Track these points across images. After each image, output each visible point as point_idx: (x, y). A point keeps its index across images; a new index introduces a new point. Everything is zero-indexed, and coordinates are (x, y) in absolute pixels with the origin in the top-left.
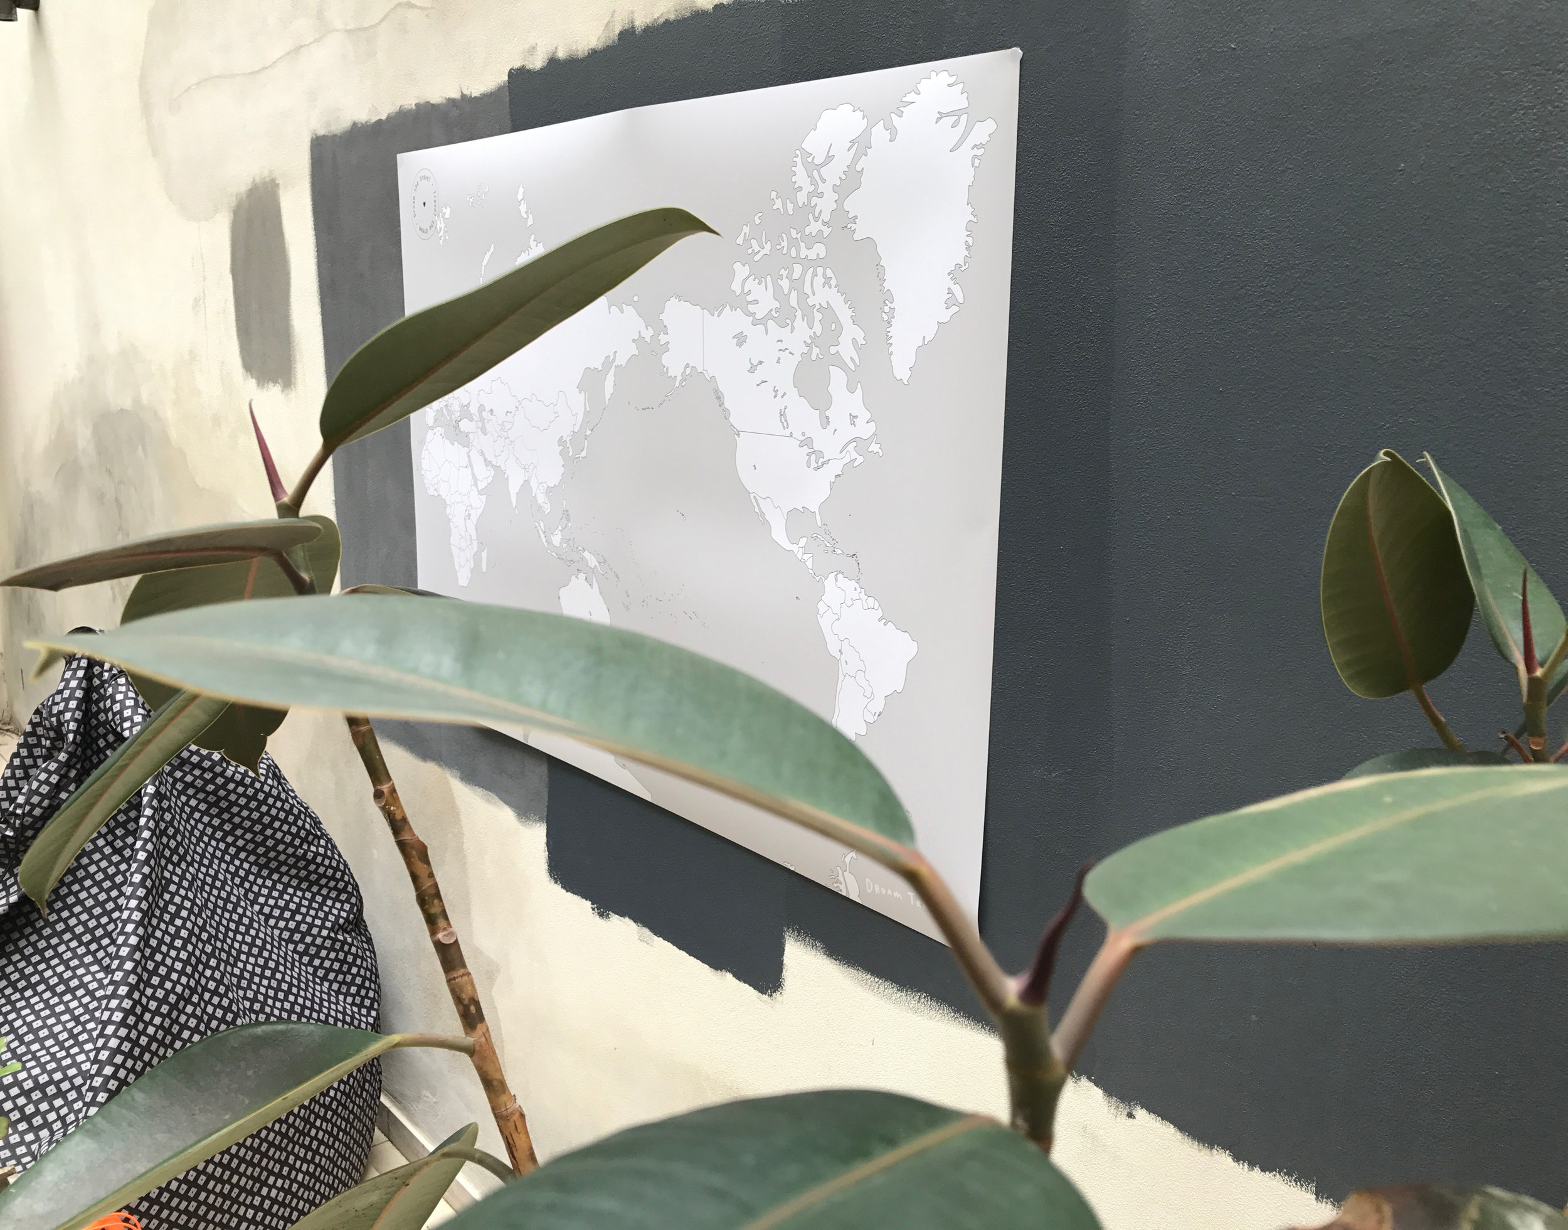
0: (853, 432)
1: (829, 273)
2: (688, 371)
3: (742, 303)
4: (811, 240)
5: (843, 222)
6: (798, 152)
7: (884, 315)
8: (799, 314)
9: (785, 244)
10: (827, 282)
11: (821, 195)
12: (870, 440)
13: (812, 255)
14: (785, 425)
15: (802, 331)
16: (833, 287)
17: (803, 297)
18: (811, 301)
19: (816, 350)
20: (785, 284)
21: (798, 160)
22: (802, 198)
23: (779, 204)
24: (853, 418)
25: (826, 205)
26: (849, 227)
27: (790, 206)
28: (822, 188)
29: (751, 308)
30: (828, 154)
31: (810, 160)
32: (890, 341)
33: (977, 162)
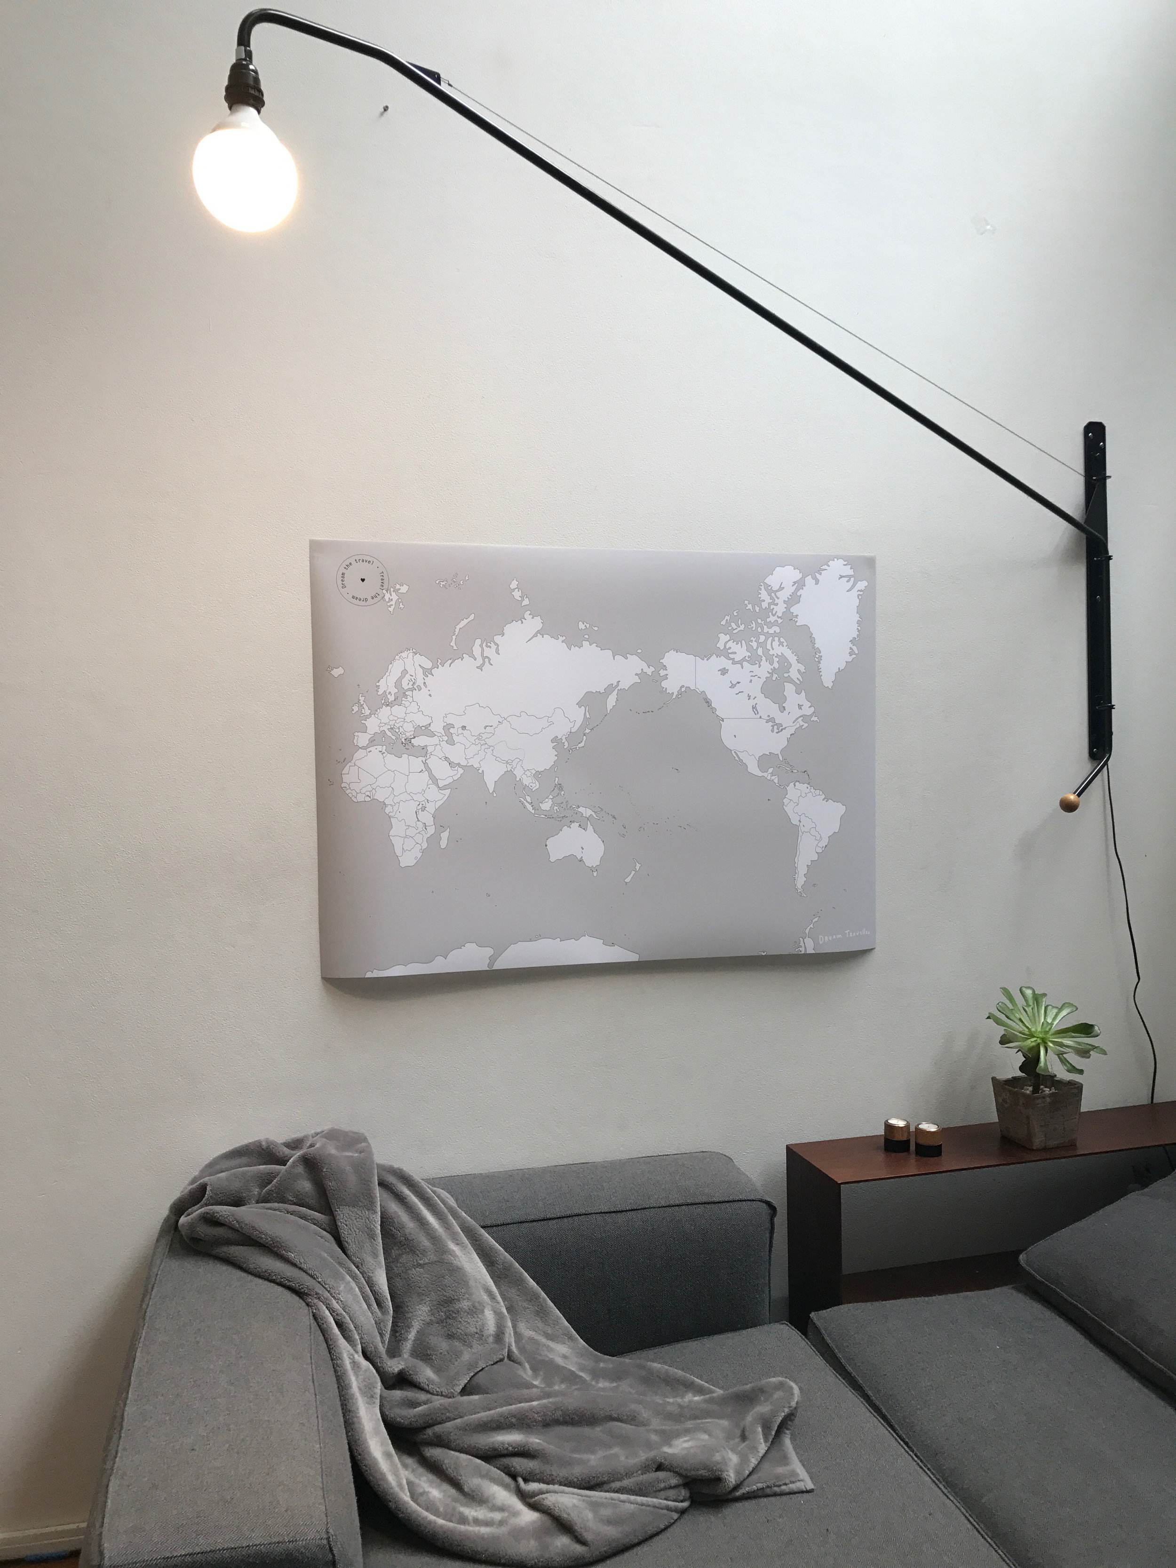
0: (800, 713)
1: (782, 640)
2: (683, 689)
3: (725, 653)
4: (770, 625)
5: (790, 618)
6: (762, 584)
7: (816, 659)
8: (764, 658)
9: (754, 625)
10: (781, 644)
11: (777, 604)
12: (811, 716)
13: (771, 631)
14: (756, 712)
15: (766, 666)
16: (785, 646)
17: (766, 651)
18: (771, 652)
19: (775, 676)
20: (754, 645)
21: (762, 588)
22: (765, 605)
23: (750, 607)
24: (800, 707)
25: (780, 609)
26: (794, 619)
27: (757, 609)
28: (777, 601)
29: (731, 656)
30: (781, 585)
31: (770, 588)
32: (820, 670)
33: (860, 597)
